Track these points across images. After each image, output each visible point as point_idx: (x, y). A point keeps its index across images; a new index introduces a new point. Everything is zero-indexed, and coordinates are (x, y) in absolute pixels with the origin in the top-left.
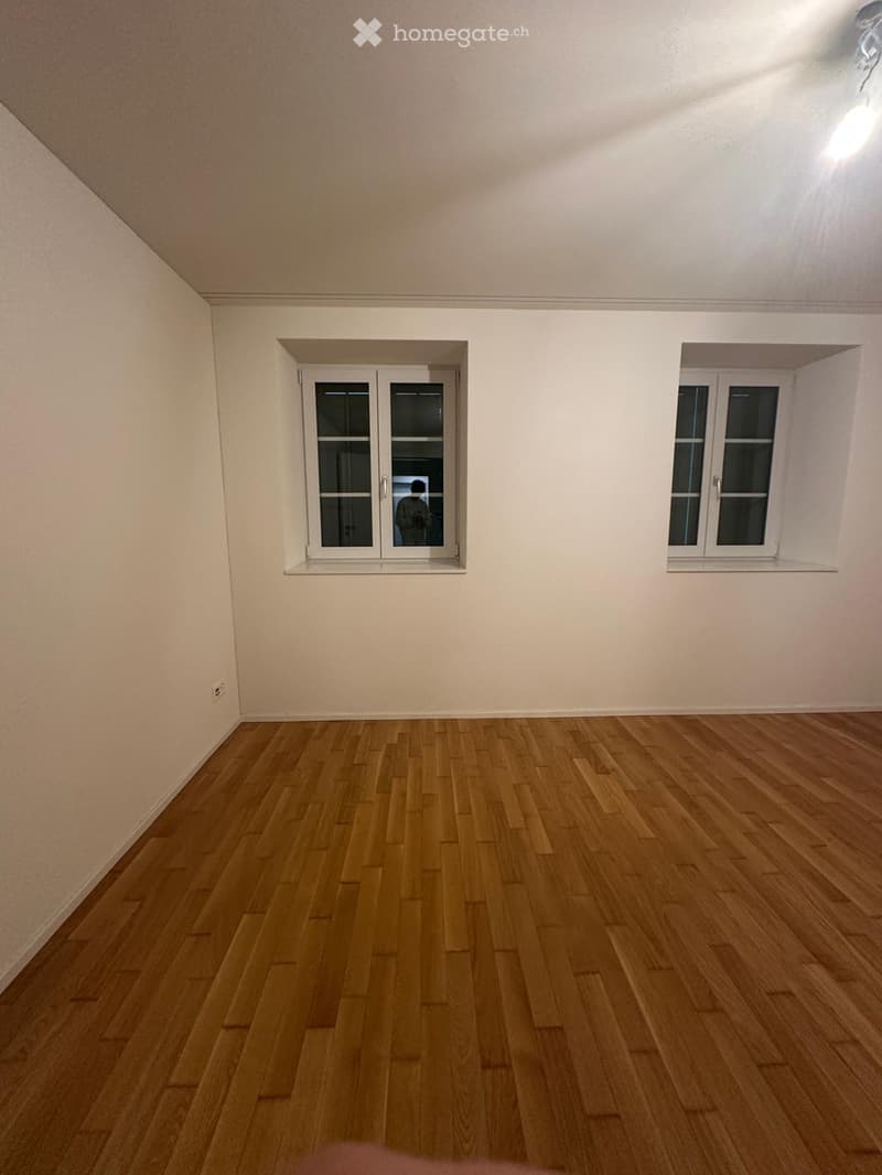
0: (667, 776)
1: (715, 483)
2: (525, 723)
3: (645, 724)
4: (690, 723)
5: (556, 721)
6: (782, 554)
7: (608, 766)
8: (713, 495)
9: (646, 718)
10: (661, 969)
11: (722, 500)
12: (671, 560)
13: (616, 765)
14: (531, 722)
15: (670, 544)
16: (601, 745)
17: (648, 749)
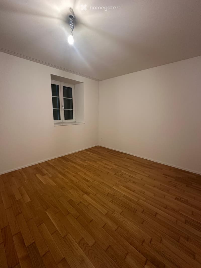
0: (59, 171)
1: (63, 107)
2: (21, 170)
3: (54, 161)
4: (63, 158)
5: (31, 167)
6: (77, 121)
7: (45, 173)
8: (62, 109)
9: (54, 159)
10: (58, 212)
11: (65, 110)
12: (55, 123)
13: (47, 172)
14: (23, 169)
15: (54, 120)
16: (43, 169)
17: (54, 166)
